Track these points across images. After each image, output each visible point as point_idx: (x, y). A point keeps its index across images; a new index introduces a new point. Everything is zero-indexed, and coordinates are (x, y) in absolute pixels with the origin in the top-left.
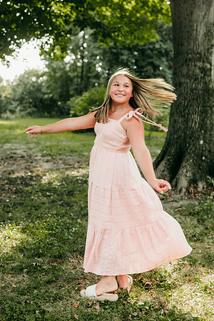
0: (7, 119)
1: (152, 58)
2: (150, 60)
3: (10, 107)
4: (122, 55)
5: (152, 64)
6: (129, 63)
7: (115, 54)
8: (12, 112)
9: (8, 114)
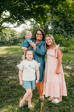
0: (19, 45)
1: (70, 24)
2: (69, 25)
3: (20, 41)
4: (60, 23)
5: (70, 26)
6: (62, 26)
7: (57, 22)
8: (21, 43)
9: (20, 44)
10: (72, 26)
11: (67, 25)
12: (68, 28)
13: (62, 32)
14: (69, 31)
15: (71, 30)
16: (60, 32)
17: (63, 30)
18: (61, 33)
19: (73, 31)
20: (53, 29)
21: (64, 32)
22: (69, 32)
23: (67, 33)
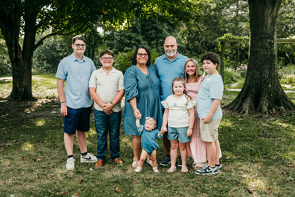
10: (160, 27)
11: (148, 25)
12: (151, 34)
13: (138, 41)
14: (153, 39)
15: (158, 38)
16: (133, 42)
17: (140, 38)
18: (135, 44)
19: (161, 40)
20: (117, 35)
21: (143, 43)
22: (152, 42)
23: (149, 44)
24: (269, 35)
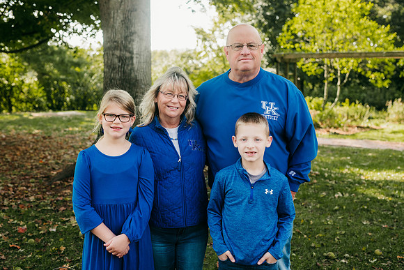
24: (118, 43)
